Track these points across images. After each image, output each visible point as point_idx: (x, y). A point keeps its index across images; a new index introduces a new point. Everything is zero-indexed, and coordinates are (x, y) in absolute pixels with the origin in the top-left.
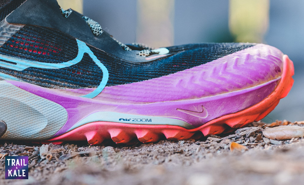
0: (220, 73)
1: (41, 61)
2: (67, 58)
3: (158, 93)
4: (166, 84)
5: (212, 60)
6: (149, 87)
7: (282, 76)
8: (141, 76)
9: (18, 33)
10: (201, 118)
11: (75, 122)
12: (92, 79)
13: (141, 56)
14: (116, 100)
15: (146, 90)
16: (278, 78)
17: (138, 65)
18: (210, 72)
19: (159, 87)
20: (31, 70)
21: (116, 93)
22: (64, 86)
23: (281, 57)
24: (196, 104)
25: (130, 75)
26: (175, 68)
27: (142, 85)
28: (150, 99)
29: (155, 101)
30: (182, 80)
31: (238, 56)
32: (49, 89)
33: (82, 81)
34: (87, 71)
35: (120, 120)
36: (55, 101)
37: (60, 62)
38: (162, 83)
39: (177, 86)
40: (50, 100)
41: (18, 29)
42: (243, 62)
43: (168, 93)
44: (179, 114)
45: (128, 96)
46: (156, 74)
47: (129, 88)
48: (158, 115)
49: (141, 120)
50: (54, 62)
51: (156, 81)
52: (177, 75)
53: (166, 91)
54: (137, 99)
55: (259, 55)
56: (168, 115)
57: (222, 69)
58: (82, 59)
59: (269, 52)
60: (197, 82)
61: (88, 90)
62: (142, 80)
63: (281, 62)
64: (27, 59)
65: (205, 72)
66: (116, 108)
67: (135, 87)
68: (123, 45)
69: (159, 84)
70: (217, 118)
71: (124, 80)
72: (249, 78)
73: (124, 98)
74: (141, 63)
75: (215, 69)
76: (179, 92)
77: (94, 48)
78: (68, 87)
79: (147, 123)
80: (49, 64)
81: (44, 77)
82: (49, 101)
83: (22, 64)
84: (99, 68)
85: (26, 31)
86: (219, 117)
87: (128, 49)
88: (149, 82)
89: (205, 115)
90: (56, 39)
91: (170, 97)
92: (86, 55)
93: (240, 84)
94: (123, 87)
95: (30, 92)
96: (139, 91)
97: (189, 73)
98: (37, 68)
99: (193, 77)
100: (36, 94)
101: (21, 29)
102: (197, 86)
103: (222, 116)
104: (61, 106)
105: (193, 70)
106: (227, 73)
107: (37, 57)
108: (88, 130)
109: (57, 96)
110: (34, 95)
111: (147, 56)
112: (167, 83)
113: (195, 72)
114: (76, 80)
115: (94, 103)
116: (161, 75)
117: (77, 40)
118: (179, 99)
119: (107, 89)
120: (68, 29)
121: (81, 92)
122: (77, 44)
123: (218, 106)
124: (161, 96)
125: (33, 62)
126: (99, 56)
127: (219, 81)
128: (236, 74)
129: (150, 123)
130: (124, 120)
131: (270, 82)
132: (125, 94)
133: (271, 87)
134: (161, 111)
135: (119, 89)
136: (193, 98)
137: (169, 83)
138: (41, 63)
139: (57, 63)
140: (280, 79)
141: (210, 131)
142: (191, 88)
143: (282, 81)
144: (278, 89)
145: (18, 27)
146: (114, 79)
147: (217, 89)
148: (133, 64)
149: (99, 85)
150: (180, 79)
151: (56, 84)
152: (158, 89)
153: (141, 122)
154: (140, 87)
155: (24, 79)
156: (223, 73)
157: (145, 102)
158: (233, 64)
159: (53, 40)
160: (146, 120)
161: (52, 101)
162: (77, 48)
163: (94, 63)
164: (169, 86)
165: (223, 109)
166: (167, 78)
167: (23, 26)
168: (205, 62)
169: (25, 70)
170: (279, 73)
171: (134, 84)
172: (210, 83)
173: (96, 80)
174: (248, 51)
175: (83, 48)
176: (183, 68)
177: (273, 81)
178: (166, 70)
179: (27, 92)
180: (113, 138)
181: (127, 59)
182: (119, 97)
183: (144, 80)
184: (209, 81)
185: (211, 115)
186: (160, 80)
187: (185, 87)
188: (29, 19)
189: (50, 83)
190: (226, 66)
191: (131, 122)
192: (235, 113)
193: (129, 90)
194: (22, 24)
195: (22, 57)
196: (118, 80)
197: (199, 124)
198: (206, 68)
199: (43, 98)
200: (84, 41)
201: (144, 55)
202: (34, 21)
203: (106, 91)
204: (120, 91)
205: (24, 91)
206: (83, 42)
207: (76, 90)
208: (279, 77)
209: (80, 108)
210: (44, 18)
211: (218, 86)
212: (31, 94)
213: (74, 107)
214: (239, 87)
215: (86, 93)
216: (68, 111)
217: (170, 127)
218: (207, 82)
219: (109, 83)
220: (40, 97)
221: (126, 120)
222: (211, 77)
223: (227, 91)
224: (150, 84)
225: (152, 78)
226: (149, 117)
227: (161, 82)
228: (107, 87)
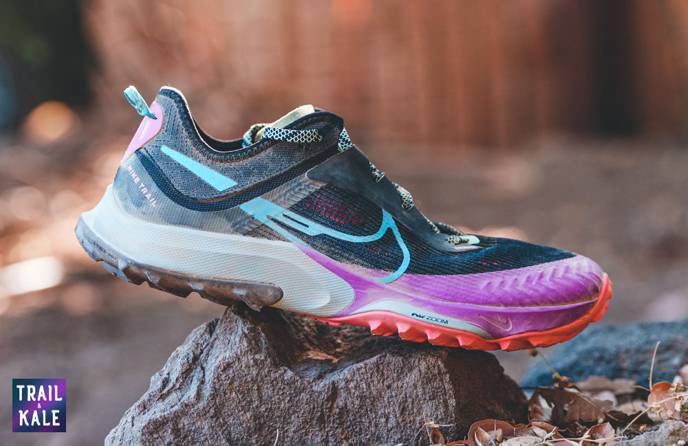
0: (534, 283)
1: (336, 230)
2: (367, 232)
3: (462, 292)
4: (472, 284)
5: (526, 266)
6: (452, 284)
7: (600, 298)
8: (446, 269)
9: (318, 192)
10: (503, 330)
11: (361, 306)
12: (390, 262)
13: (450, 242)
14: (413, 290)
15: (448, 286)
16: (594, 300)
17: (445, 253)
18: (522, 280)
19: (464, 286)
20: (323, 237)
21: (414, 283)
22: (357, 263)
23: (601, 275)
24: (501, 314)
25: (433, 265)
26: (485, 266)
27: (445, 280)
28: (451, 298)
29: (456, 301)
30: (490, 283)
31: (556, 265)
32: (339, 263)
33: (379, 262)
34: (386, 251)
35: (413, 315)
36: (343, 278)
37: (358, 236)
38: (468, 283)
39: (483, 289)
40: (339, 275)
41: (319, 188)
42: (560, 273)
43: (472, 295)
44: (480, 321)
45: (427, 289)
46: (462, 270)
47: (430, 280)
48: (457, 318)
49: (437, 320)
50: (351, 234)
51: (461, 279)
52: (485, 276)
53: (470, 292)
54: (437, 295)
55: (579, 269)
56: (467, 320)
57: (536, 279)
58: (384, 235)
59: (590, 267)
60: (507, 288)
61: (383, 274)
62: (446, 274)
63: (600, 281)
64: (322, 224)
65: (516, 279)
66: (411, 300)
67: (437, 280)
68: (431, 223)
69: (464, 282)
70: (520, 333)
71: (426, 270)
72: (564, 295)
73: (422, 290)
74: (449, 252)
75: (528, 277)
76: (484, 296)
77: (400, 224)
78: (362, 265)
79: (443, 324)
80: (345, 235)
81: (337, 249)
82: (336, 276)
83: (315, 229)
84: (401, 250)
85: (327, 191)
86: (523, 333)
87: (436, 229)
88: (453, 278)
89: (508, 327)
90: (361, 205)
91: (474, 299)
92: (389, 230)
93: (553, 300)
94: (423, 278)
95: (318, 262)
96: (440, 286)
97: (499, 276)
98: (330, 237)
99: (502, 282)
100: (323, 265)
101: (322, 188)
102: (505, 292)
103: (527, 332)
104: (349, 285)
105: (505, 274)
106: (541, 285)
107: (333, 224)
108: (374, 318)
109: (347, 273)
110: (321, 266)
111: (456, 244)
112: (474, 283)
113: (506, 276)
114: (372, 260)
115: (387, 289)
116: (467, 273)
117: (383, 210)
118: (483, 304)
119: (405, 276)
120: (376, 196)
121: (375, 273)
122: (382, 215)
123: (525, 320)
124: (463, 296)
125: (328, 229)
126: (404, 235)
127: (531, 292)
128: (551, 287)
129: (446, 325)
130: (417, 316)
131: (586, 302)
132: (424, 286)
133: (585, 308)
134: (461, 314)
135: (419, 279)
136: (499, 306)
137: (476, 283)
138: (337, 232)
139: (354, 235)
140: (597, 301)
141: (510, 346)
142: (499, 293)
143: (598, 303)
144: (592, 311)
145: (319, 186)
146: (415, 267)
147: (527, 300)
148: (439, 251)
149: (397, 270)
150: (488, 281)
151: (348, 259)
152: (462, 288)
153: (436, 322)
154: (442, 281)
155: (313, 246)
156: (537, 283)
157: (445, 299)
158: (549, 275)
159: (356, 207)
160: (442, 321)
161: (341, 277)
162: (382, 219)
163: (397, 242)
164: (475, 287)
165: (529, 325)
166: (474, 277)
167: (325, 185)
168: (519, 267)
169: (317, 236)
170: (596, 294)
171: (436, 277)
172: (521, 293)
173: (394, 264)
174: (567, 262)
175: (388, 221)
176: (493, 268)
177: (589, 302)
178: (475, 267)
179: (314, 261)
180: (401, 333)
181: (434, 244)
182: (417, 289)
183: (449, 274)
184: (521, 289)
185: (515, 329)
186: (466, 278)
187: (493, 291)
188: (333, 178)
189: (342, 256)
190: (541, 276)
191: (424, 319)
192: (541, 331)
193: (429, 282)
194: (324, 182)
195: (316, 221)
196: (419, 268)
197: (500, 336)
198: (518, 274)
199: (330, 272)
200: (392, 213)
201: (453, 242)
202: (339, 181)
203: (403, 278)
204: (419, 282)
205: (310, 259)
206: (389, 214)
207: (370, 270)
208: (597, 299)
209: (370, 291)
210: (351, 180)
211: (529, 297)
212: (318, 264)
213: (363, 289)
214: (552, 303)
215: (381, 275)
216: (356, 292)
217: (467, 333)
218: (518, 290)
219: (408, 271)
220: (327, 270)
221: (420, 316)
222: (523, 285)
223: (538, 305)
224: (454, 280)
225: (457, 273)
226: (445, 318)
227: (466, 280)
228: (405, 274)
